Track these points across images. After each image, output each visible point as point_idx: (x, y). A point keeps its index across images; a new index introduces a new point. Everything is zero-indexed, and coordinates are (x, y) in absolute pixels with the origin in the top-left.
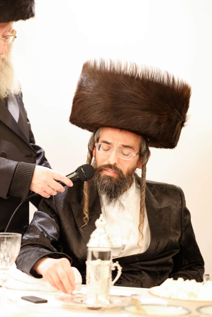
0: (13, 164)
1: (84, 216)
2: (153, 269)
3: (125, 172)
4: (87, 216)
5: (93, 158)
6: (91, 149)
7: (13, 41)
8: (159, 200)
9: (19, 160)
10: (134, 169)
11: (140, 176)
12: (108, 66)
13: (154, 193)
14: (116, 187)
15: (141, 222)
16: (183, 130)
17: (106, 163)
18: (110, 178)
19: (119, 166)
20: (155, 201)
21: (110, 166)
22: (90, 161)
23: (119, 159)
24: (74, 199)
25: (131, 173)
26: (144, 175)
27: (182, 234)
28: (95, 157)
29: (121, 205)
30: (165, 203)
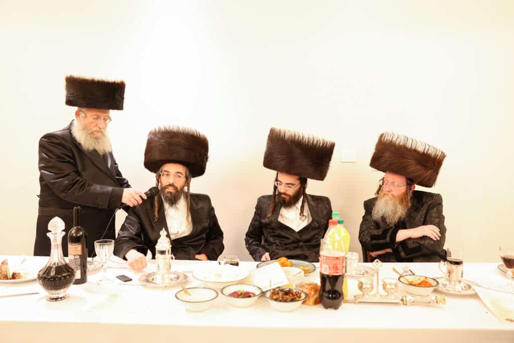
0: (110, 189)
1: (155, 216)
2: (195, 243)
3: (179, 188)
4: (157, 216)
5: (160, 184)
6: (158, 178)
7: (109, 122)
8: (197, 204)
9: (114, 187)
10: (183, 187)
11: (186, 191)
12: (163, 129)
13: (194, 200)
14: (174, 197)
15: (188, 216)
16: (208, 164)
17: (168, 184)
18: (170, 193)
19: (176, 185)
20: (194, 204)
21: (170, 185)
22: (158, 185)
23: (175, 181)
24: (149, 207)
25: (182, 189)
26: (188, 189)
27: (210, 222)
28: (161, 182)
29: (177, 208)
30: (200, 205)
